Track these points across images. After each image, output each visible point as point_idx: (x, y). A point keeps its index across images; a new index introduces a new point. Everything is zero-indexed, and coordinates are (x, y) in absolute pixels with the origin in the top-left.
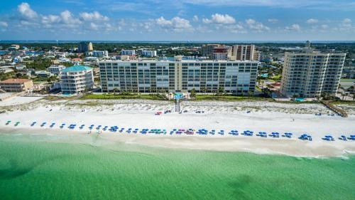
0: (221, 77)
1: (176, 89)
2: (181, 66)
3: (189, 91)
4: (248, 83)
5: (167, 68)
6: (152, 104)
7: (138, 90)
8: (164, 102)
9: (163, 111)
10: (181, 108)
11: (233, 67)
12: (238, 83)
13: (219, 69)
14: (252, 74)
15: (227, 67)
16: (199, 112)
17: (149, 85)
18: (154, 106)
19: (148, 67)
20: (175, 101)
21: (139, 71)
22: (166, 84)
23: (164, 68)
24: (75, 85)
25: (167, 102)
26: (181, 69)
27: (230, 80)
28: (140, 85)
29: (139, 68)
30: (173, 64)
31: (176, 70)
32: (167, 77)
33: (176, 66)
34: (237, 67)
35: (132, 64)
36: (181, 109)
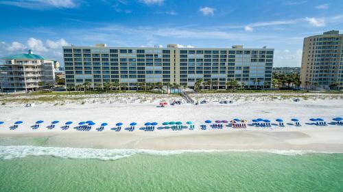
0: (229, 68)
2: (178, 54)
3: (190, 88)
4: (263, 76)
5: (160, 56)
7: (120, 86)
11: (245, 56)
12: (251, 76)
13: (227, 58)
14: (267, 64)
15: (237, 56)
17: (135, 80)
19: (134, 55)
21: (122, 60)
22: (158, 78)
23: (156, 55)
24: (23, 79)
26: (178, 58)
27: (240, 72)
28: (122, 80)
29: (121, 56)
30: (169, 51)
31: (172, 58)
32: (160, 68)
33: (172, 54)
34: (249, 56)
35: (111, 51)
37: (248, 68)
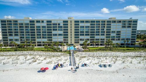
0: (107, 32)
1: (69, 43)
2: (73, 23)
3: (81, 45)
4: (130, 37)
5: (62, 25)
6: (41, 56)
7: (36, 44)
8: (56, 53)
9: (52, 66)
10: (77, 59)
11: (118, 24)
12: (122, 37)
13: (106, 26)
14: (133, 29)
15: (112, 24)
16: (105, 66)
17: (46, 40)
18: (42, 58)
19: (45, 24)
20: (69, 52)
22: (61, 39)
23: (59, 24)
25: (60, 53)
26: (73, 26)
27: (114, 35)
28: (37, 40)
29: (37, 24)
30: (67, 22)
31: (69, 26)
32: (62, 32)
33: (69, 23)
34: (121, 24)
35: (31, 21)
36: (77, 62)
37: (120, 32)
